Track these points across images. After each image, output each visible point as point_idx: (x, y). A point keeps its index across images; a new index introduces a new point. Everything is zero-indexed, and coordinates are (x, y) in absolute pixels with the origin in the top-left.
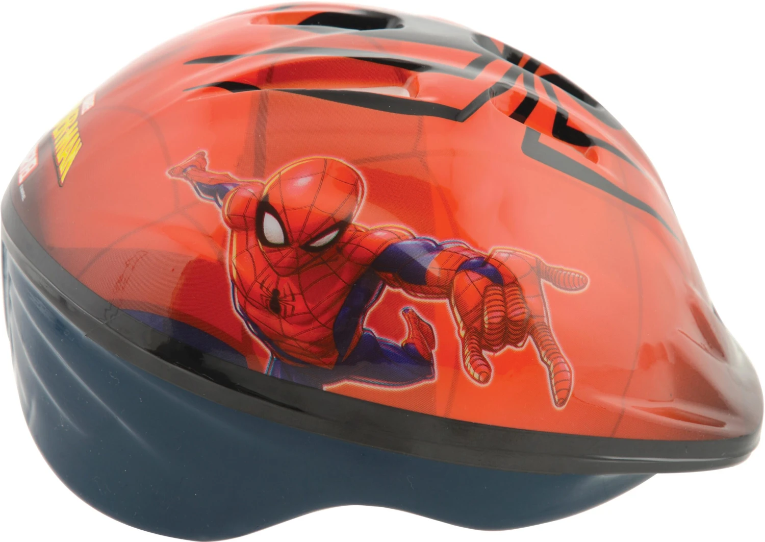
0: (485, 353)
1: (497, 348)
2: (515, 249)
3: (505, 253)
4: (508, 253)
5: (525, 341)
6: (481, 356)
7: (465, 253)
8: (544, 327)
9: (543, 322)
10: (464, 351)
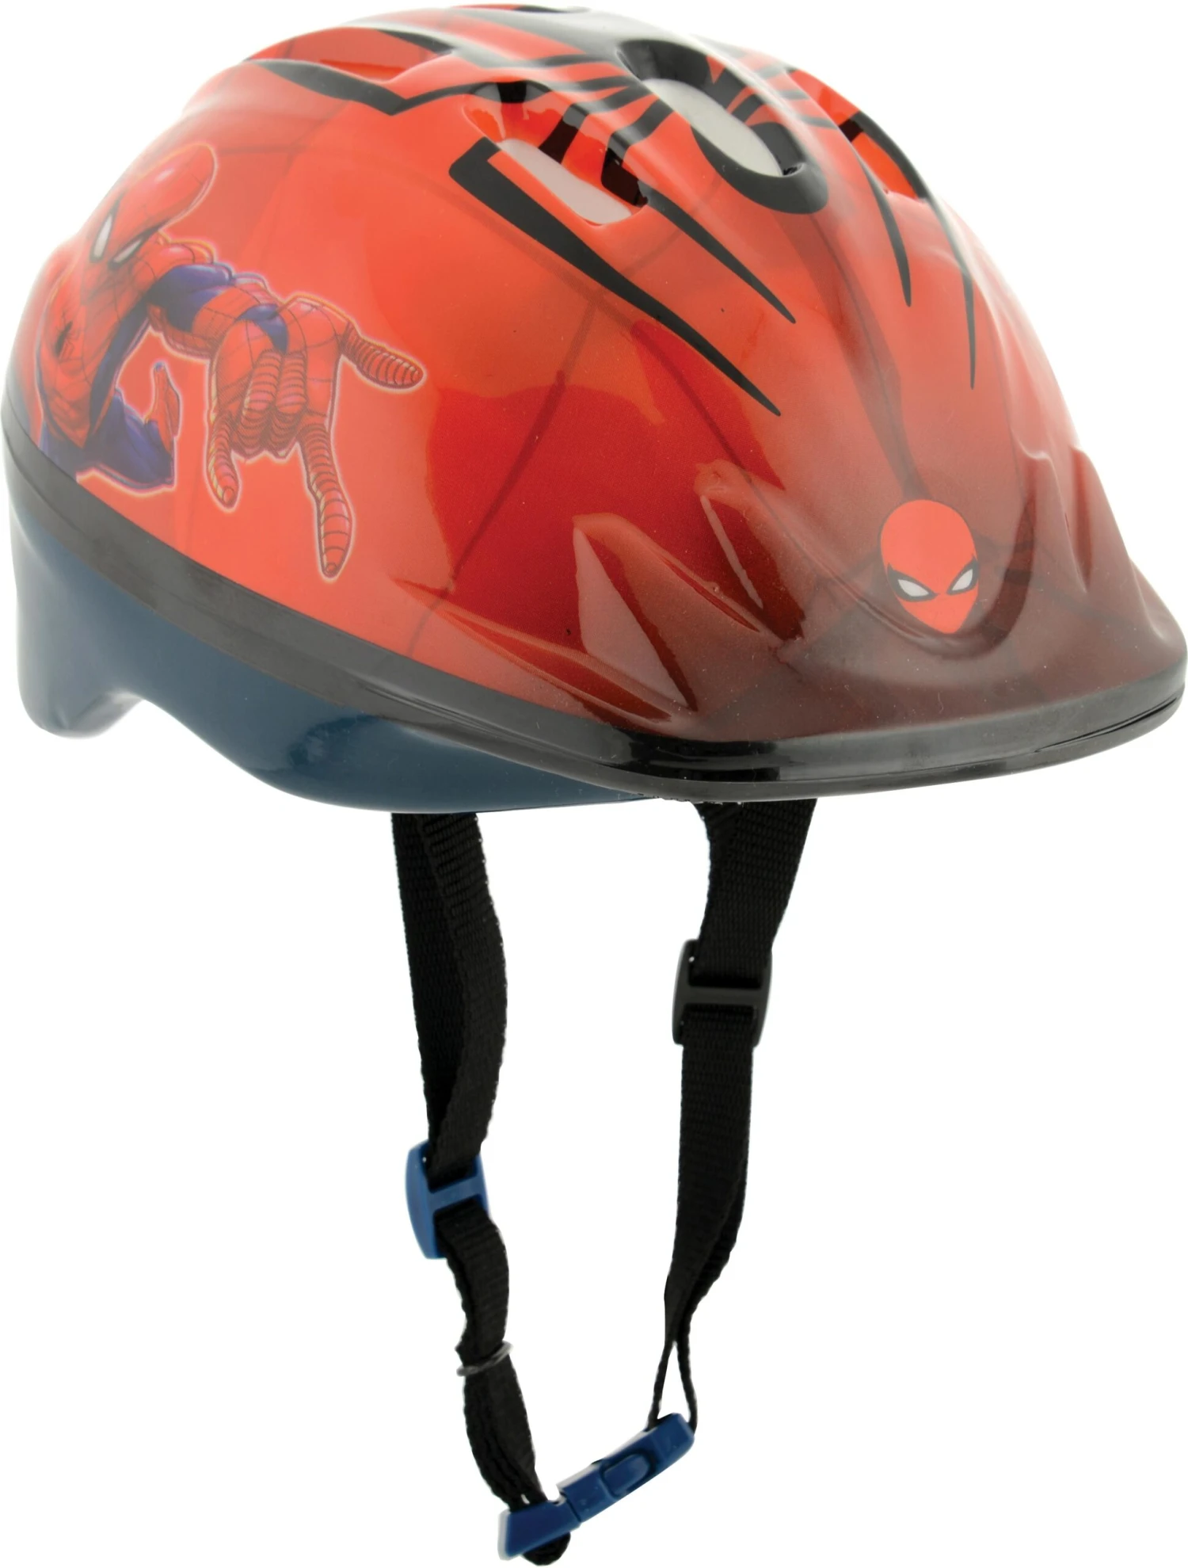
0: (235, 456)
1: (249, 451)
2: (326, 302)
3: (308, 304)
4: (313, 306)
5: (290, 449)
6: (229, 459)
7: (258, 295)
8: (322, 433)
9: (323, 425)
10: (209, 447)
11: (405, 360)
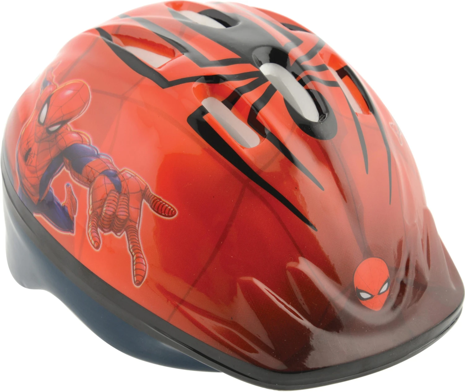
0: (99, 230)
1: (106, 230)
2: (137, 174)
3: (130, 174)
4: (131, 175)
5: (122, 233)
6: (97, 231)
7: (109, 165)
8: (135, 230)
9: (135, 227)
10: (89, 224)
11: (169, 205)
